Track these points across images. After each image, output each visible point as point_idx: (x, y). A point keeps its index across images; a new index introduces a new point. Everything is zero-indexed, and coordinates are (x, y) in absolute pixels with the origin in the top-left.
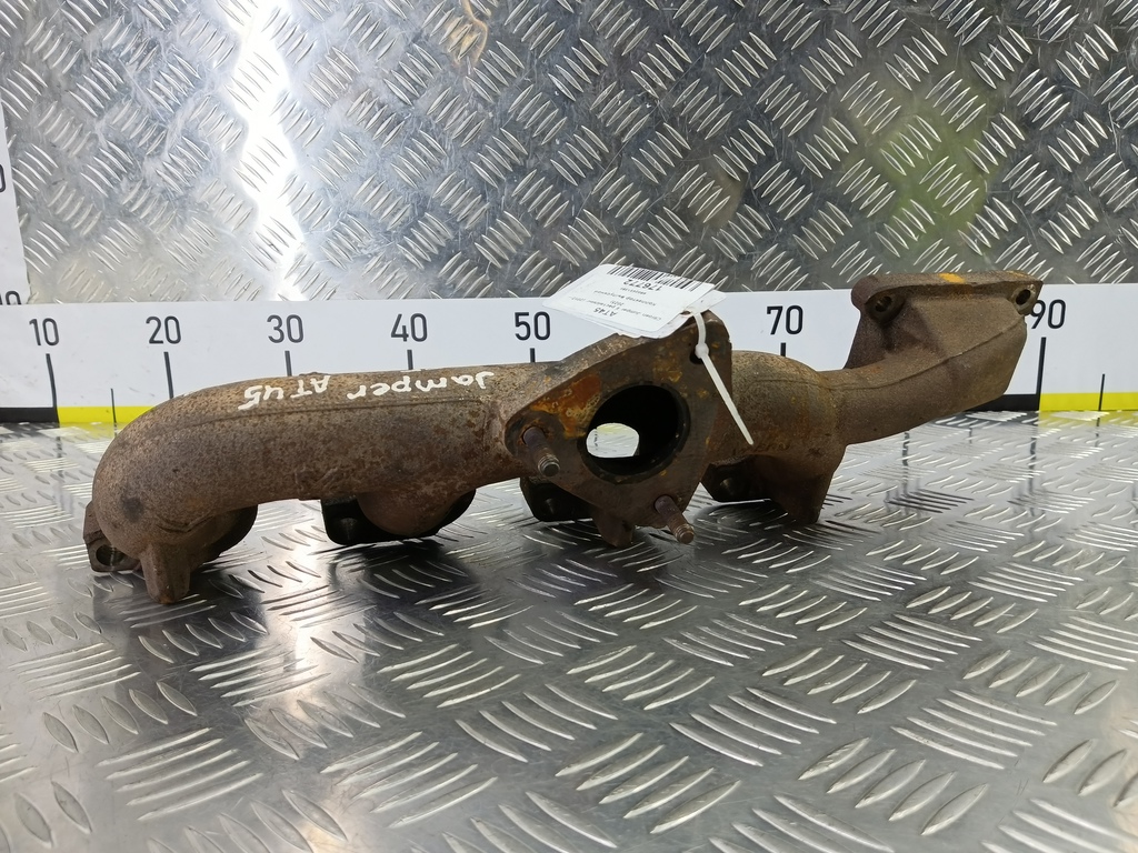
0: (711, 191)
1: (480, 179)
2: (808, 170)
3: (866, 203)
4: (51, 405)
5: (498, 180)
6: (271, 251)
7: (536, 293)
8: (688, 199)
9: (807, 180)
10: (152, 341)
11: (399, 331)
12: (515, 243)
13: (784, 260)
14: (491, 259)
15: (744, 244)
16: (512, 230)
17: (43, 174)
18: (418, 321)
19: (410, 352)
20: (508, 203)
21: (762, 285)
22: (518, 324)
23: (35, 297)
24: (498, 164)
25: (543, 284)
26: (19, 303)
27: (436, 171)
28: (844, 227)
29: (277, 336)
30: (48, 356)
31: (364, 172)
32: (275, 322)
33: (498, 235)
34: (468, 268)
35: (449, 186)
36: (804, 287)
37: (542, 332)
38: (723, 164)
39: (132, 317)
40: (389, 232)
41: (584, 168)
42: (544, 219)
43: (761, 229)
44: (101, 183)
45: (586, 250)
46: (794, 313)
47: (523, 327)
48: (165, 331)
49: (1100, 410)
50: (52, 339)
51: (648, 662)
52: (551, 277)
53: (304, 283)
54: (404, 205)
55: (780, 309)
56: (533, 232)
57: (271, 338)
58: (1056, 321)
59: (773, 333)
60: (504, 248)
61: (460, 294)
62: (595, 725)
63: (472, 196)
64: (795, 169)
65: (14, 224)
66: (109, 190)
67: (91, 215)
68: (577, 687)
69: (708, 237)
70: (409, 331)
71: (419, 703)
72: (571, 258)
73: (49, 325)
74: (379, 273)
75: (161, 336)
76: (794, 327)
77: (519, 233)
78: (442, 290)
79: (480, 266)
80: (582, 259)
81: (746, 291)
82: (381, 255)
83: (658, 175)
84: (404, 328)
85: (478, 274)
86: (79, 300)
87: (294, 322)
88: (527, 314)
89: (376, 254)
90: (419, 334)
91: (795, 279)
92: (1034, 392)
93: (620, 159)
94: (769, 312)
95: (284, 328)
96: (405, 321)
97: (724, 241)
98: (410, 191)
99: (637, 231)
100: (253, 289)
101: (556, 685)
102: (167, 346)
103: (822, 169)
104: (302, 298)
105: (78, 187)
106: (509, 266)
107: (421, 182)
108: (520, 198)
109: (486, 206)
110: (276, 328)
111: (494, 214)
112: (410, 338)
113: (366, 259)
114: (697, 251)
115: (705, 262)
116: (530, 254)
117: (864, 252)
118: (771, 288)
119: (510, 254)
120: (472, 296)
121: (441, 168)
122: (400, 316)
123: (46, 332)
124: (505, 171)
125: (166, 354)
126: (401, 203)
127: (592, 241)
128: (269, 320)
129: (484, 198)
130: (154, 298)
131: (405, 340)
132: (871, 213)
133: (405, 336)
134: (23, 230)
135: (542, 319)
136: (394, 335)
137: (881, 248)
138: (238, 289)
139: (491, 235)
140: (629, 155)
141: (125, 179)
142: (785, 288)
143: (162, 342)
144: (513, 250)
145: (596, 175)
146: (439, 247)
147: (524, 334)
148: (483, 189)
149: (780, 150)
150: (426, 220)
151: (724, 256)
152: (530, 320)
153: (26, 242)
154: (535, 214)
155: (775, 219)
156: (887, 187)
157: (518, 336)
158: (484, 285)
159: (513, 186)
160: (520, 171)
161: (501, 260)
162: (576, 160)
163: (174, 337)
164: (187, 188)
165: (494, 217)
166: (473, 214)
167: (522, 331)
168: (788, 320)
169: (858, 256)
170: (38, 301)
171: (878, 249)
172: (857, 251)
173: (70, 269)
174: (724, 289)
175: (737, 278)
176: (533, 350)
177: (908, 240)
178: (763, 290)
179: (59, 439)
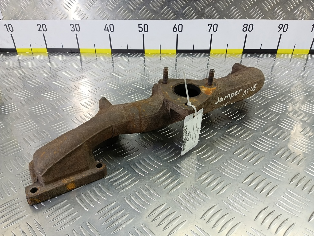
4: (14, 48)
6: (69, 5)
7: (144, 19)
10: (39, 31)
11: (106, 29)
12: (138, 4)
13: (214, 11)
14: (131, 8)
15: (203, 6)
18: (111, 26)
19: (110, 35)
21: (207, 18)
22: (139, 27)
25: (146, 16)
28: (231, 2)
29: (73, 29)
30: (11, 35)
32: (72, 26)
33: (133, 1)
34: (125, 11)
36: (219, 18)
37: (146, 30)
39: (32, 25)
45: (158, 6)
46: (216, 26)
47: (141, 28)
48: (42, 28)
49: (292, 54)
50: (12, 30)
52: (148, 14)
53: (79, 14)
55: (212, 24)
57: (71, 30)
58: (285, 30)
59: (209, 31)
60: (135, 5)
61: (123, 18)
62: (158, 166)
68: (154, 156)
69: (193, 3)
70: (109, 29)
71: (122, 160)
72: (154, 8)
73: (10, 26)
74: (100, 12)
75: (41, 29)
76: (215, 30)
78: (117, 18)
79: (128, 10)
80: (157, 9)
81: (203, 19)
82: (100, 6)
84: (108, 28)
85: (128, 13)
86: (17, 19)
87: (77, 26)
88: (142, 25)
90: (112, 30)
91: (216, 16)
92: (276, 49)
94: (209, 25)
95: (75, 27)
96: (108, 26)
97: (198, 5)
99: (173, 1)
100: (65, 16)
102: (43, 32)
104: (79, 19)
106: (136, 10)
110: (72, 27)
112: (109, 31)
113: (96, 8)
114: (190, 7)
115: (192, 10)
116: (142, 7)
117: (236, 9)
118: (209, 18)
119: (137, 7)
120: (126, 19)
122: (106, 24)
123: (9, 28)
125: (43, 34)
127: (160, 4)
128: (70, 25)
130: (37, 19)
131: (108, 31)
133: (108, 30)
135: (146, 26)
136: (105, 30)
137: (241, 8)
138: (61, 16)
139: (131, 2)
142: (213, 19)
143: (42, 31)
146: (117, 5)
147: (141, 30)
151: (197, 9)
152: (142, 26)
157: (139, 31)
158: (129, 16)
161: (134, 9)
163: (45, 29)
167: (140, 29)
168: (214, 28)
169: (234, 10)
170: (5, 19)
171: (240, 8)
172: (234, 9)
173: (13, 10)
174: (197, 18)
175: (201, 15)
176: (143, 35)
177: (248, 6)
178: (208, 19)
179: (19, 60)
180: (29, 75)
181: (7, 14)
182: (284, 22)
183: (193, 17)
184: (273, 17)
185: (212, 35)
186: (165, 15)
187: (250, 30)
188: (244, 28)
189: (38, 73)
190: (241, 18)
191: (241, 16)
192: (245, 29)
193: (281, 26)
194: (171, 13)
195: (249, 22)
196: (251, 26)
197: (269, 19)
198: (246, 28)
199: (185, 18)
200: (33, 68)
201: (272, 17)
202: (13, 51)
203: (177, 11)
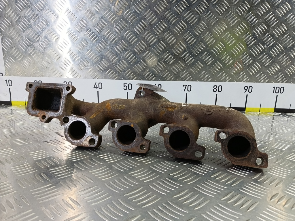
0: (171, 57)
1: (116, 51)
2: (194, 54)
3: (207, 62)
4: (10, 101)
5: (121, 52)
6: (65, 66)
7: (129, 79)
8: (165, 59)
9: (194, 56)
11: (96, 86)
12: (124, 67)
13: (187, 74)
14: (119, 71)
15: (178, 70)
16: (124, 64)
17: (9, 45)
18: (100, 84)
19: (98, 92)
20: (123, 58)
21: (182, 80)
22: (124, 86)
23: (7, 74)
24: (121, 48)
25: (130, 77)
26: (3, 76)
27: (106, 49)
28: (202, 67)
30: (9, 89)
31: (88, 48)
33: (120, 65)
34: (113, 72)
35: (109, 53)
36: (192, 80)
37: (130, 88)
38: (174, 51)
40: (94, 63)
41: (141, 50)
42: (131, 62)
43: (182, 67)
44: (24, 48)
45: (141, 69)
46: (189, 87)
47: (125, 87)
49: (260, 112)
50: (11, 85)
51: (146, 172)
52: (132, 75)
53: (73, 74)
54: (98, 57)
55: (186, 85)
56: (128, 65)
58: (250, 91)
59: (184, 91)
60: (121, 68)
61: (111, 78)
62: (133, 185)
63: (114, 55)
64: (191, 53)
65: (2, 57)
66: (26, 50)
67: (21, 55)
68: (131, 177)
69: (170, 68)
70: (98, 87)
71: (97, 179)
72: (137, 71)
73: (10, 81)
74: (91, 73)
76: (189, 90)
77: (125, 65)
78: (106, 77)
79: (115, 72)
80: (140, 72)
81: (178, 81)
83: (159, 53)
84: (97, 86)
85: (115, 74)
86: (17, 76)
87: (70, 83)
88: (126, 84)
89: (91, 68)
91: (190, 79)
92: (244, 107)
93: (150, 49)
94: (184, 86)
96: (97, 84)
97: (174, 69)
98: (99, 53)
99: (153, 66)
100: (60, 75)
101: (126, 176)
103: (197, 53)
104: (72, 78)
105: (18, 49)
106: (123, 72)
107: (102, 51)
108: (126, 57)
109: (117, 58)
111: (119, 60)
112: (98, 88)
113: (88, 69)
114: (167, 71)
116: (128, 70)
117: (206, 73)
118: (184, 80)
119: (123, 70)
120: (113, 79)
121: (107, 48)
122: (96, 83)
123: (9, 83)
124: (122, 50)
126: (97, 56)
127: (143, 68)
129: (117, 56)
130: (35, 76)
131: (97, 89)
132: (208, 64)
133: (97, 88)
134: (4, 58)
135: (130, 85)
136: (94, 87)
137: (210, 72)
138: (57, 75)
139: (118, 65)
140: (152, 48)
141: (30, 47)
142: (187, 81)
144: (124, 69)
145: (144, 52)
146: (106, 67)
147: (125, 88)
148: (117, 54)
149: (187, 48)
150: (103, 61)
151: (173, 72)
152: (127, 85)
153: (5, 61)
154: (129, 60)
155: (186, 64)
156: (212, 58)
157: (124, 89)
158: (116, 76)
159: (124, 54)
160: (126, 50)
161: (121, 71)
162: (139, 48)
164: (45, 50)
165: (119, 61)
166: (114, 60)
168: (188, 88)
170: (7, 75)
171: (209, 73)
172: (204, 73)
173: (15, 68)
174: (173, 80)
175: (177, 77)
176: (128, 93)
177: (216, 71)
178: (182, 81)
179: (12, 109)
180: (19, 119)
181: (9, 71)
182: (249, 84)
183: (170, 79)
184: (239, 81)
185: (187, 94)
186: (147, 77)
187: (220, 90)
188: (214, 89)
190: (211, 81)
191: (211, 79)
192: (215, 90)
193: (246, 88)
194: (152, 75)
195: (218, 84)
196: (220, 87)
197: (235, 82)
198: (216, 89)
199: (163, 79)
200: (23, 115)
201: (237, 80)
202: (8, 104)
203: (157, 74)
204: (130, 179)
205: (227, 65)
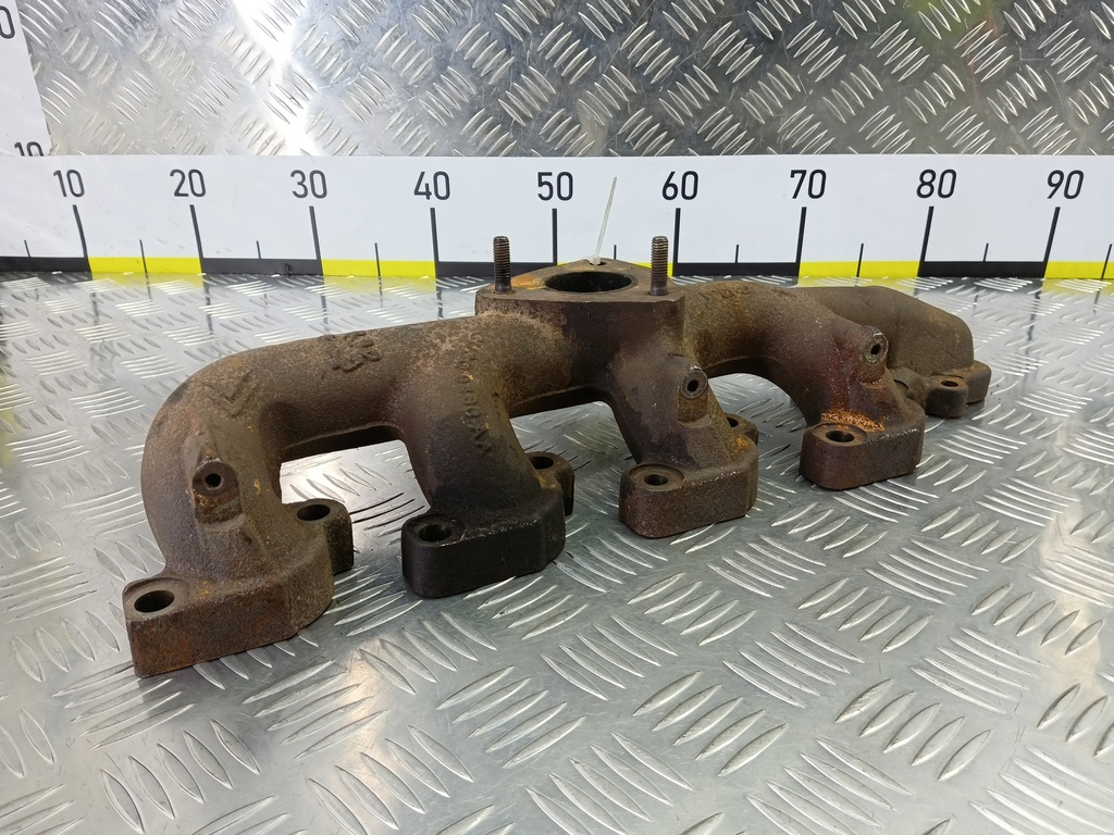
0: (743, 50)
1: (505, 32)
2: (843, 31)
3: (899, 67)
4: (82, 256)
5: (524, 33)
6: (292, 104)
7: (560, 153)
8: (718, 58)
9: (841, 40)
10: (177, 194)
11: (422, 189)
12: (540, 101)
13: (811, 123)
14: (515, 117)
15: (773, 106)
16: (537, 87)
17: (52, 19)
18: (441, 179)
19: (433, 210)
20: (533, 58)
21: (787, 149)
22: (541, 184)
23: (57, 148)
24: (524, 17)
25: (567, 144)
26: (42, 155)
27: (460, 23)
28: (874, 91)
29: (301, 191)
30: (75, 208)
31: (384, 22)
32: (298, 177)
33: (522, 91)
34: (492, 126)
35: (474, 39)
36: (828, 151)
37: (565, 193)
38: (757, 21)
39: (155, 170)
40: (412, 86)
41: (613, 22)
42: (571, 75)
43: (791, 90)
44: (115, 32)
45: (612, 109)
46: (818, 177)
47: (546, 187)
48: (190, 184)
49: (1102, 279)
50: (78, 191)
51: (697, 592)
52: (575, 136)
53: (325, 138)
54: (426, 58)
55: (804, 173)
56: (558, 89)
57: (295, 193)
58: (1072, 192)
59: (795, 197)
60: (528, 105)
61: (483, 152)
62: (660, 661)
63: (496, 50)
64: (831, 29)
65: (29, 74)
66: (124, 40)
67: (107, 64)
68: (639, 619)
69: (737, 98)
70: (432, 189)
71: (507, 635)
72: (597, 116)
73: (73, 176)
74: (400, 130)
75: (186, 188)
76: (816, 191)
77: (544, 90)
78: (462, 148)
79: (503, 124)
80: (607, 118)
81: (771, 153)
82: (403, 110)
83: (689, 30)
84: (427, 185)
85: (501, 133)
86: (102, 151)
87: (317, 178)
88: (550, 174)
89: (398, 109)
90: (442, 193)
91: (822, 142)
92: (1042, 260)
93: (650, 13)
94: (792, 176)
95: (307, 183)
96: (429, 179)
97: (753, 102)
98: (432, 43)
99: (665, 90)
100: (275, 143)
101: (621, 616)
102: (192, 199)
103: (857, 29)
104: (324, 153)
105: (91, 36)
106: (533, 124)
107: (443, 33)
108: (546, 52)
109: (510, 61)
110: (299, 184)
111: (517, 70)
112: (433, 196)
113: (389, 114)
114: (725, 112)
115: (732, 123)
116: (555, 112)
117: (891, 118)
118: (796, 151)
119: (534, 111)
120: (495, 154)
121: (465, 19)
122: (423, 174)
123: (70, 182)
124: (531, 24)
125: (192, 207)
126: (423, 57)
127: (619, 99)
128: (293, 175)
129: (508, 54)
130: (173, 151)
131: (428, 198)
132: (903, 78)
133: (428, 194)
134: (38, 79)
135: (565, 179)
136: (417, 192)
137: (909, 111)
138: (260, 142)
139: (515, 92)
140: (660, 10)
141: (139, 27)
142: (810, 152)
143: (187, 195)
144: (538, 107)
145: (625, 30)
146: (462, 103)
147: (546, 194)
148: (508, 43)
149: (816, 8)
150: (448, 75)
151: (751, 117)
152: (553, 180)
153: (43, 92)
154: (561, 69)
155: (807, 81)
156: (921, 51)
157: (540, 196)
158: (507, 143)
159: (538, 40)
160: (548, 24)
161: (525, 118)
162: (605, 13)
163: (198, 190)
164: (204, 38)
165: (519, 73)
166: (497, 69)
167: (545, 191)
168: (811, 184)
169: (886, 120)
170: (59, 153)
171: (905, 115)
172: (884, 117)
173: (90, 121)
174: (749, 151)
175: (764, 140)
176: (555, 211)
177: (937, 106)
178: (789, 153)
179: (94, 295)
180: (132, 342)
181: (66, 135)
182: (1067, 163)
183: (737, 147)
184: (1028, 148)
185: (804, 210)
186: (635, 141)
187: (945, 191)
188: (924, 183)
189: (166, 336)
190: (910, 151)
191: (910, 142)
192: (925, 190)
193: (1056, 179)
194: (658, 133)
195: (939, 162)
196: (949, 177)
197: (1013, 154)
198: (930, 184)
199: (706, 150)
200: (147, 320)
201: (1023, 145)
202: (76, 268)
203: (680, 127)
204: (638, 628)
205: (986, 78)
